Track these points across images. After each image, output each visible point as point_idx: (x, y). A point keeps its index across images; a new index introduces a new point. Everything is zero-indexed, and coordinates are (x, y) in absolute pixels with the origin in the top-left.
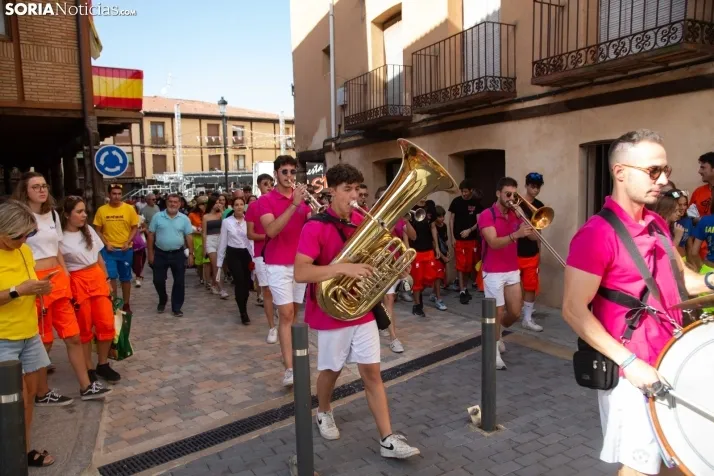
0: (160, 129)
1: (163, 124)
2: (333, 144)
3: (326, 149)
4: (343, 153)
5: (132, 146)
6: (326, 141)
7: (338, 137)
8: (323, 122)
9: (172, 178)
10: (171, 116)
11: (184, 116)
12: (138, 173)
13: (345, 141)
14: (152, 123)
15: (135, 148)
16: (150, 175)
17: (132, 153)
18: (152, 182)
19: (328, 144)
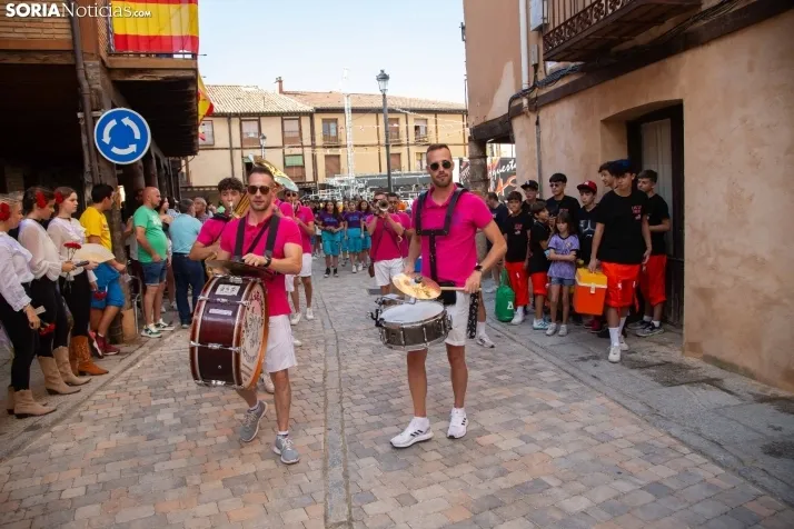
0: (333, 126)
1: (336, 121)
2: (525, 102)
3: (515, 111)
4: (543, 113)
5: (303, 147)
6: (513, 99)
7: (533, 88)
8: (509, 68)
9: (342, 181)
10: (341, 111)
11: (355, 111)
12: (309, 178)
13: (544, 92)
14: (324, 121)
15: (305, 149)
16: (322, 179)
17: (303, 155)
18: (324, 187)
19: (516, 103)
